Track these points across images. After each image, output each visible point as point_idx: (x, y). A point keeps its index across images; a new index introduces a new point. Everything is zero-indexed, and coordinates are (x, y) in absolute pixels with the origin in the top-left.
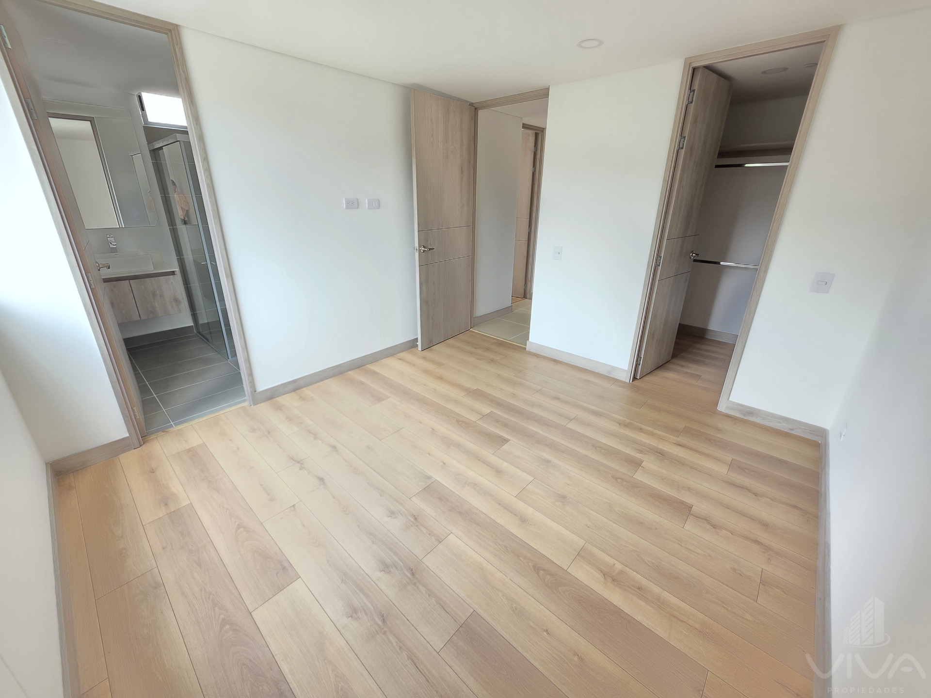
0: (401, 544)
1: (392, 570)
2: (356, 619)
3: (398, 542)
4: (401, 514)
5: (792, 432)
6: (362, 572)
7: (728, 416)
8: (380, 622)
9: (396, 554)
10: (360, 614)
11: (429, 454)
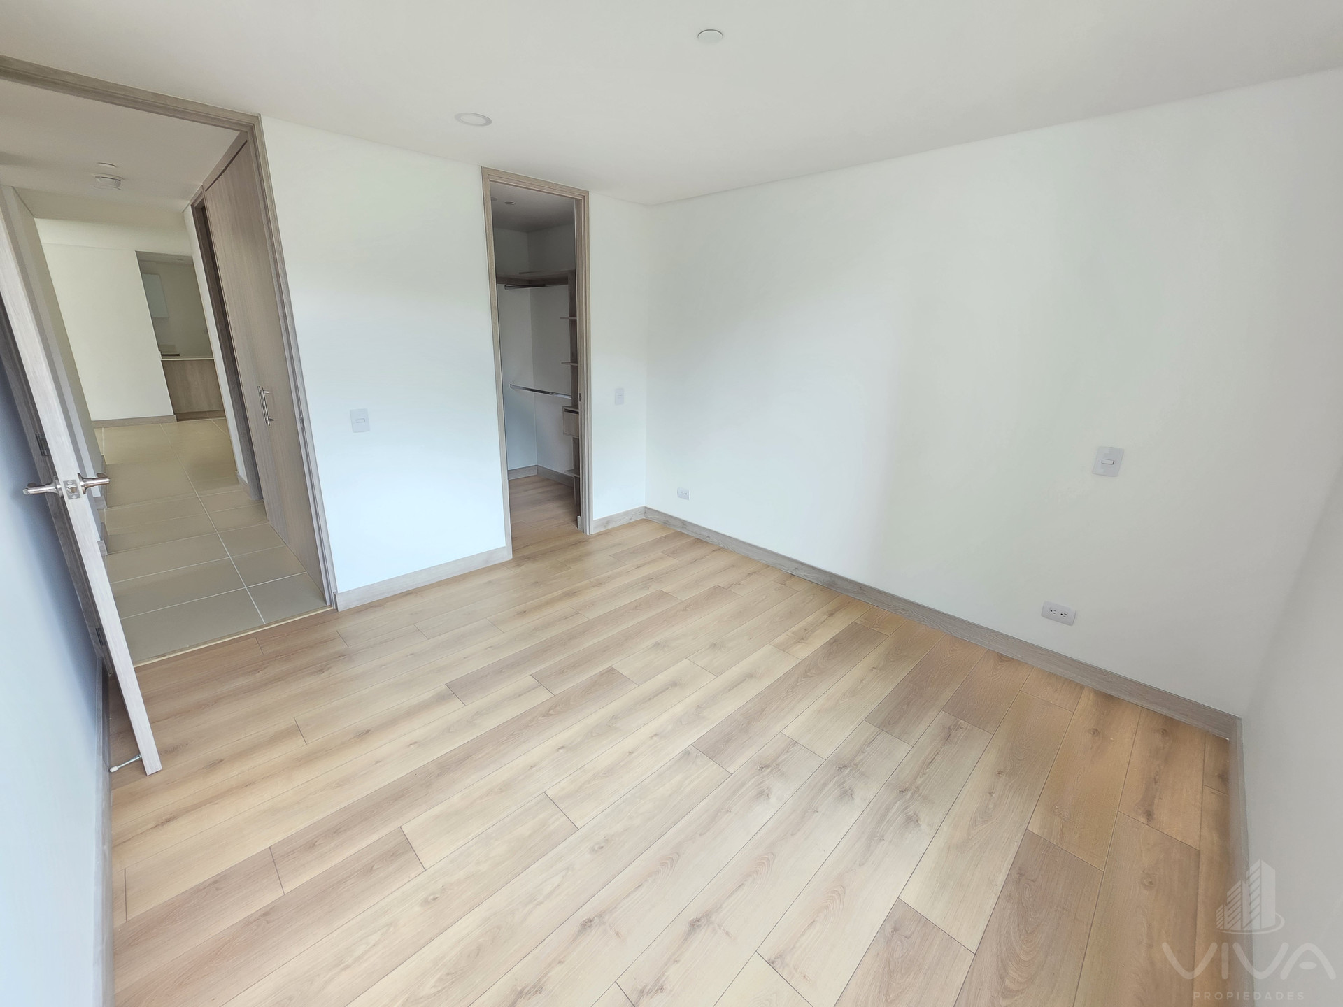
0: (809, 780)
1: (847, 787)
2: (917, 816)
3: (807, 784)
4: (761, 783)
5: (632, 521)
6: (861, 819)
7: (600, 534)
8: (910, 794)
9: (825, 785)
10: (910, 813)
11: (630, 753)
